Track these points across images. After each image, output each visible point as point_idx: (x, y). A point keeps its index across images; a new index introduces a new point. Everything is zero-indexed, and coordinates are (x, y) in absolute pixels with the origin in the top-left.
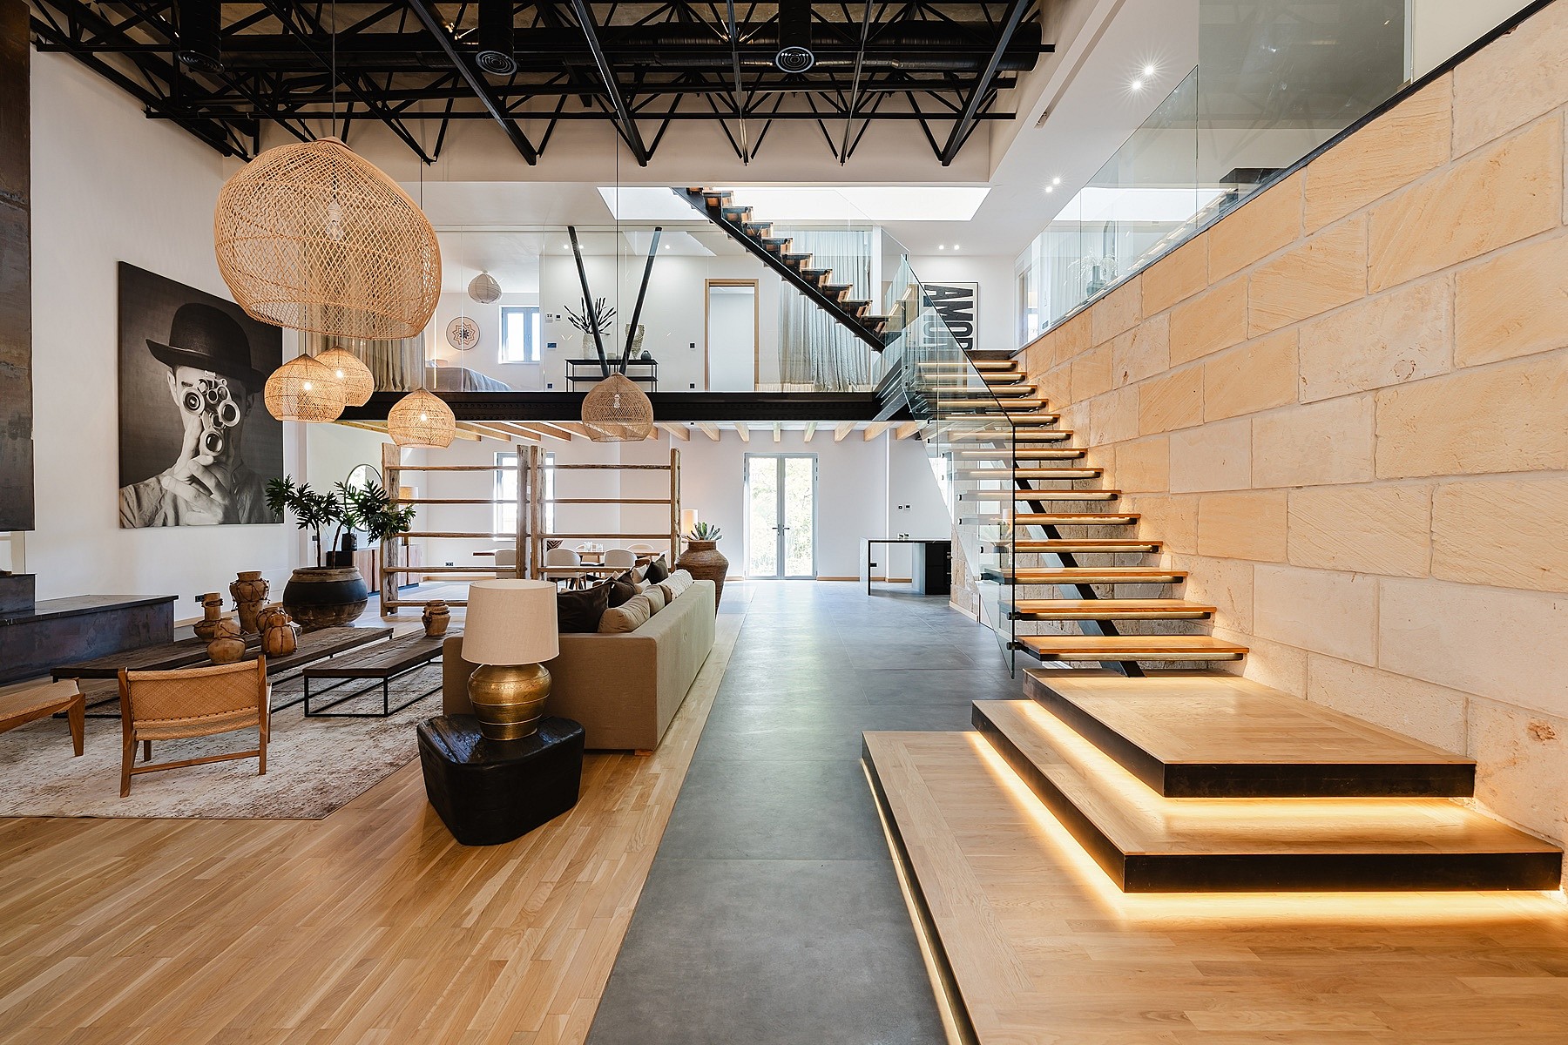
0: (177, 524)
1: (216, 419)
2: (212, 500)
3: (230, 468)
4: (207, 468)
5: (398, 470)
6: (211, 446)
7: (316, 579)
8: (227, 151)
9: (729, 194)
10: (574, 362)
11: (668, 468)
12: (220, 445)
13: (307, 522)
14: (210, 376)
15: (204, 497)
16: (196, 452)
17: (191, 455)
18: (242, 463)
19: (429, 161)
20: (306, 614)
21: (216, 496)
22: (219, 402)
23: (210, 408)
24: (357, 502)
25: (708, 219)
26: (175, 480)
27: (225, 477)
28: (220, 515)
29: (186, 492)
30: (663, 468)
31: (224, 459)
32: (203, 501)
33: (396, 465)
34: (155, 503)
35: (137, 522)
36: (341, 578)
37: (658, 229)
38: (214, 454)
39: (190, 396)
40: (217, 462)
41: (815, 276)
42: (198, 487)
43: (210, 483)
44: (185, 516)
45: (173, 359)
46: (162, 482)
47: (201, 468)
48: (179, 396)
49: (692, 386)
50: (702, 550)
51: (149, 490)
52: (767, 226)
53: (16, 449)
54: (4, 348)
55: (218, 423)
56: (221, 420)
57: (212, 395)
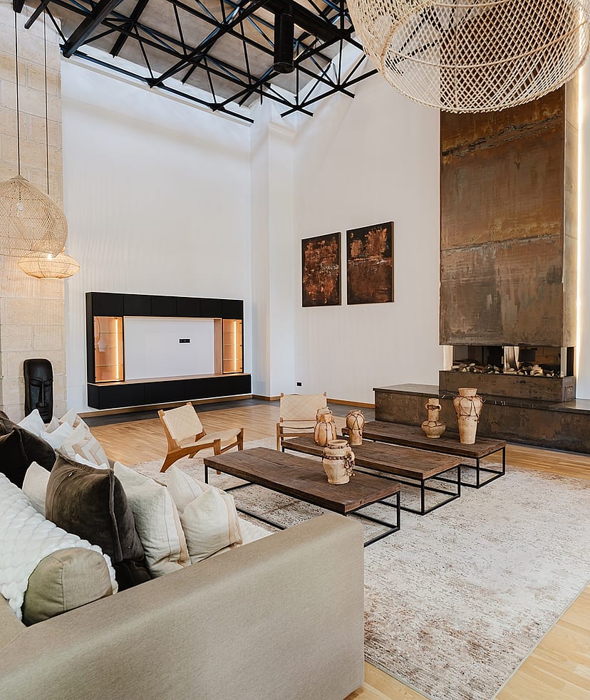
53: (551, 291)
54: (545, 225)
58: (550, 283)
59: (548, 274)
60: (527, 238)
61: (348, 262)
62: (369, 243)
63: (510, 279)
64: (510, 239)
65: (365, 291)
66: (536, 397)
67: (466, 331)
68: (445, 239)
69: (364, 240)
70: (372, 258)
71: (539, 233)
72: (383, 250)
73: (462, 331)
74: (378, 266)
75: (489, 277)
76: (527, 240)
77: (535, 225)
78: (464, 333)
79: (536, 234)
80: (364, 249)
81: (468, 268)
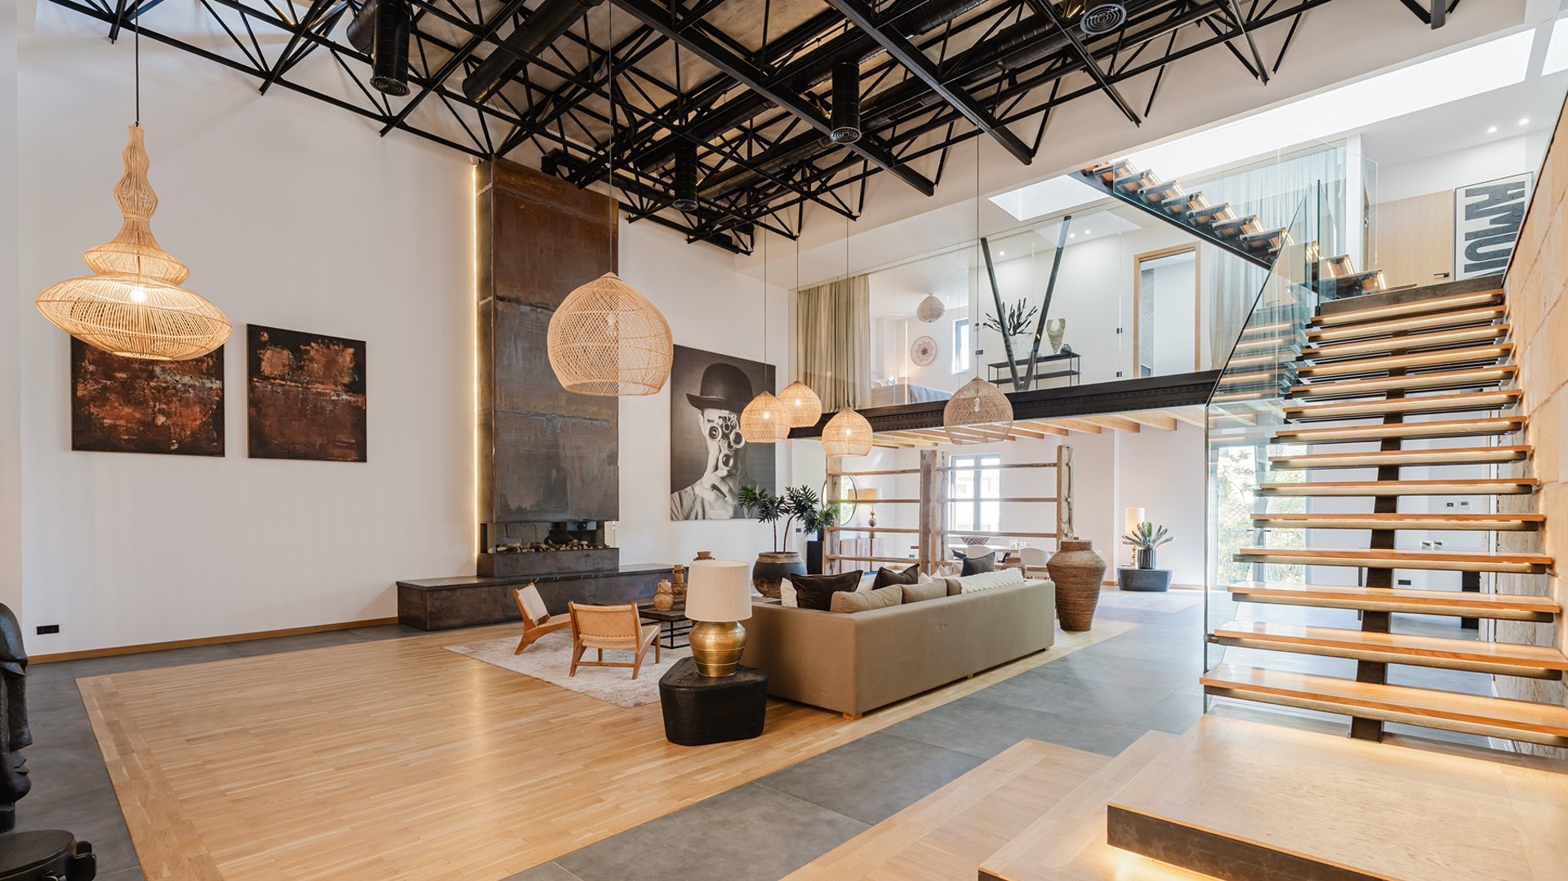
0: (704, 518)
1: (729, 443)
2: (726, 502)
3: (738, 478)
4: (723, 479)
5: (838, 476)
6: (726, 463)
7: (769, 561)
8: (736, 250)
9: (1123, 165)
10: (998, 366)
11: (1055, 465)
12: (731, 462)
13: (765, 517)
14: (725, 413)
15: (721, 499)
16: (716, 468)
17: (713, 469)
18: (746, 473)
19: (854, 218)
20: (763, 586)
21: (729, 498)
22: (731, 431)
23: (725, 436)
24: (795, 502)
25: (1109, 196)
26: (702, 488)
27: (735, 485)
28: (731, 512)
29: (709, 496)
30: (1049, 465)
31: (734, 471)
32: (720, 502)
33: (837, 471)
34: (691, 503)
35: (680, 517)
36: (785, 561)
37: (1067, 218)
38: (728, 469)
39: (713, 429)
40: (730, 475)
41: (1239, 228)
42: (717, 492)
43: (725, 489)
44: (709, 513)
45: (700, 403)
46: (695, 489)
47: (720, 479)
48: (706, 432)
49: (1118, 374)
50: (1073, 550)
51: (687, 494)
52: (1170, 185)
53: (610, 472)
54: (604, 411)
55: (730, 446)
56: (732, 444)
57: (727, 427)
58: (609, 464)
59: (608, 456)
60: (590, 419)
61: (250, 381)
62: (311, 360)
63: (575, 455)
64: (574, 417)
65: (302, 439)
66: (599, 569)
67: (528, 507)
68: (501, 398)
69: (298, 354)
70: (319, 388)
71: (599, 418)
72: (346, 380)
73: (523, 507)
74: (335, 403)
75: (553, 451)
76: (589, 421)
77: (595, 409)
78: (526, 509)
79: (597, 417)
80: (298, 367)
81: (529, 437)
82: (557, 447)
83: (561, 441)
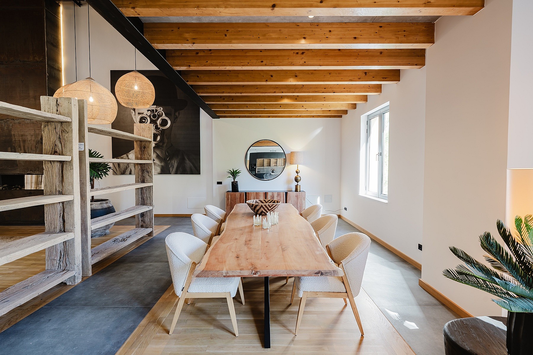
1: (156, 126)
6: (155, 139)
12: (159, 138)
18: (173, 145)
22: (158, 118)
23: (153, 122)
27: (162, 153)
28: (159, 170)
31: (161, 144)
38: (157, 142)
39: (142, 118)
48: (136, 119)
55: (157, 128)
56: (159, 127)
57: (154, 116)
75: (6, 138)
82: (10, 135)
83: (13, 133)
